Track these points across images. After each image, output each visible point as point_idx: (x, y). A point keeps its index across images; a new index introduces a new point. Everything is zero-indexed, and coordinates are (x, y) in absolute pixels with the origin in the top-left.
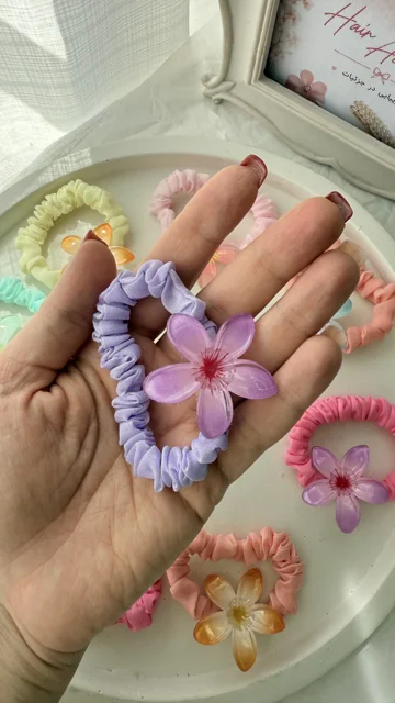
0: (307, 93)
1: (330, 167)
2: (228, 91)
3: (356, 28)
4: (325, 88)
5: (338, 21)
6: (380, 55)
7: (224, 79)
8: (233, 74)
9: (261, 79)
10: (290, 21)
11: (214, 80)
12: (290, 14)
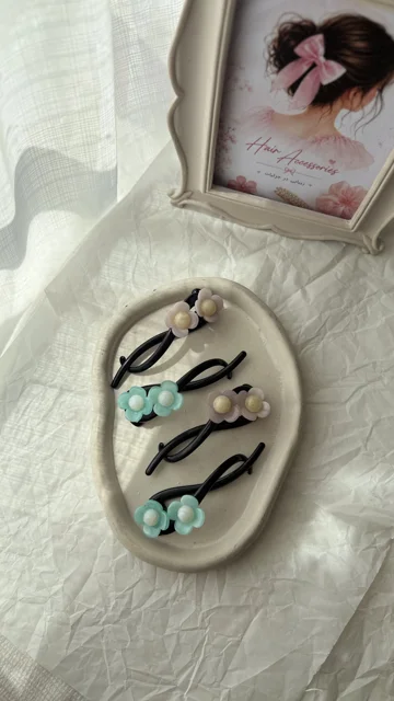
0: (244, 188)
1: (269, 230)
2: (189, 198)
3: (268, 149)
4: (255, 184)
5: (255, 147)
6: (286, 161)
7: (185, 190)
8: (190, 188)
9: (212, 188)
10: (224, 151)
11: (177, 194)
12: (223, 147)
